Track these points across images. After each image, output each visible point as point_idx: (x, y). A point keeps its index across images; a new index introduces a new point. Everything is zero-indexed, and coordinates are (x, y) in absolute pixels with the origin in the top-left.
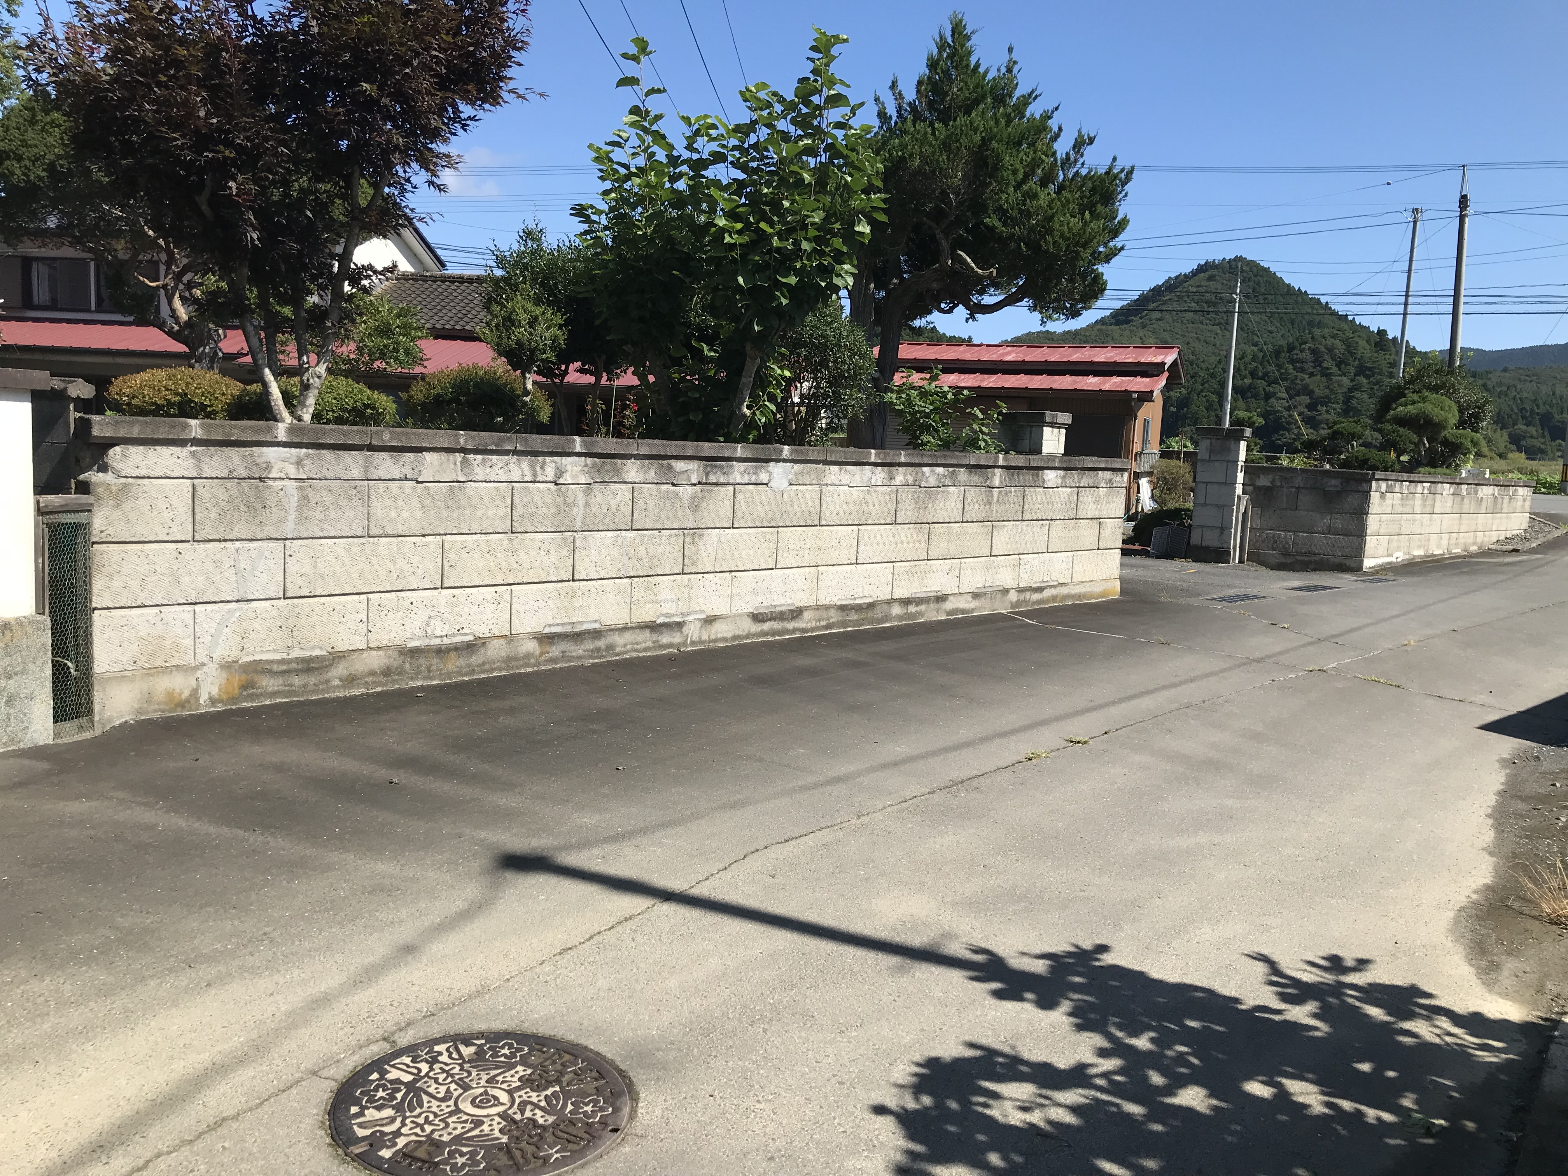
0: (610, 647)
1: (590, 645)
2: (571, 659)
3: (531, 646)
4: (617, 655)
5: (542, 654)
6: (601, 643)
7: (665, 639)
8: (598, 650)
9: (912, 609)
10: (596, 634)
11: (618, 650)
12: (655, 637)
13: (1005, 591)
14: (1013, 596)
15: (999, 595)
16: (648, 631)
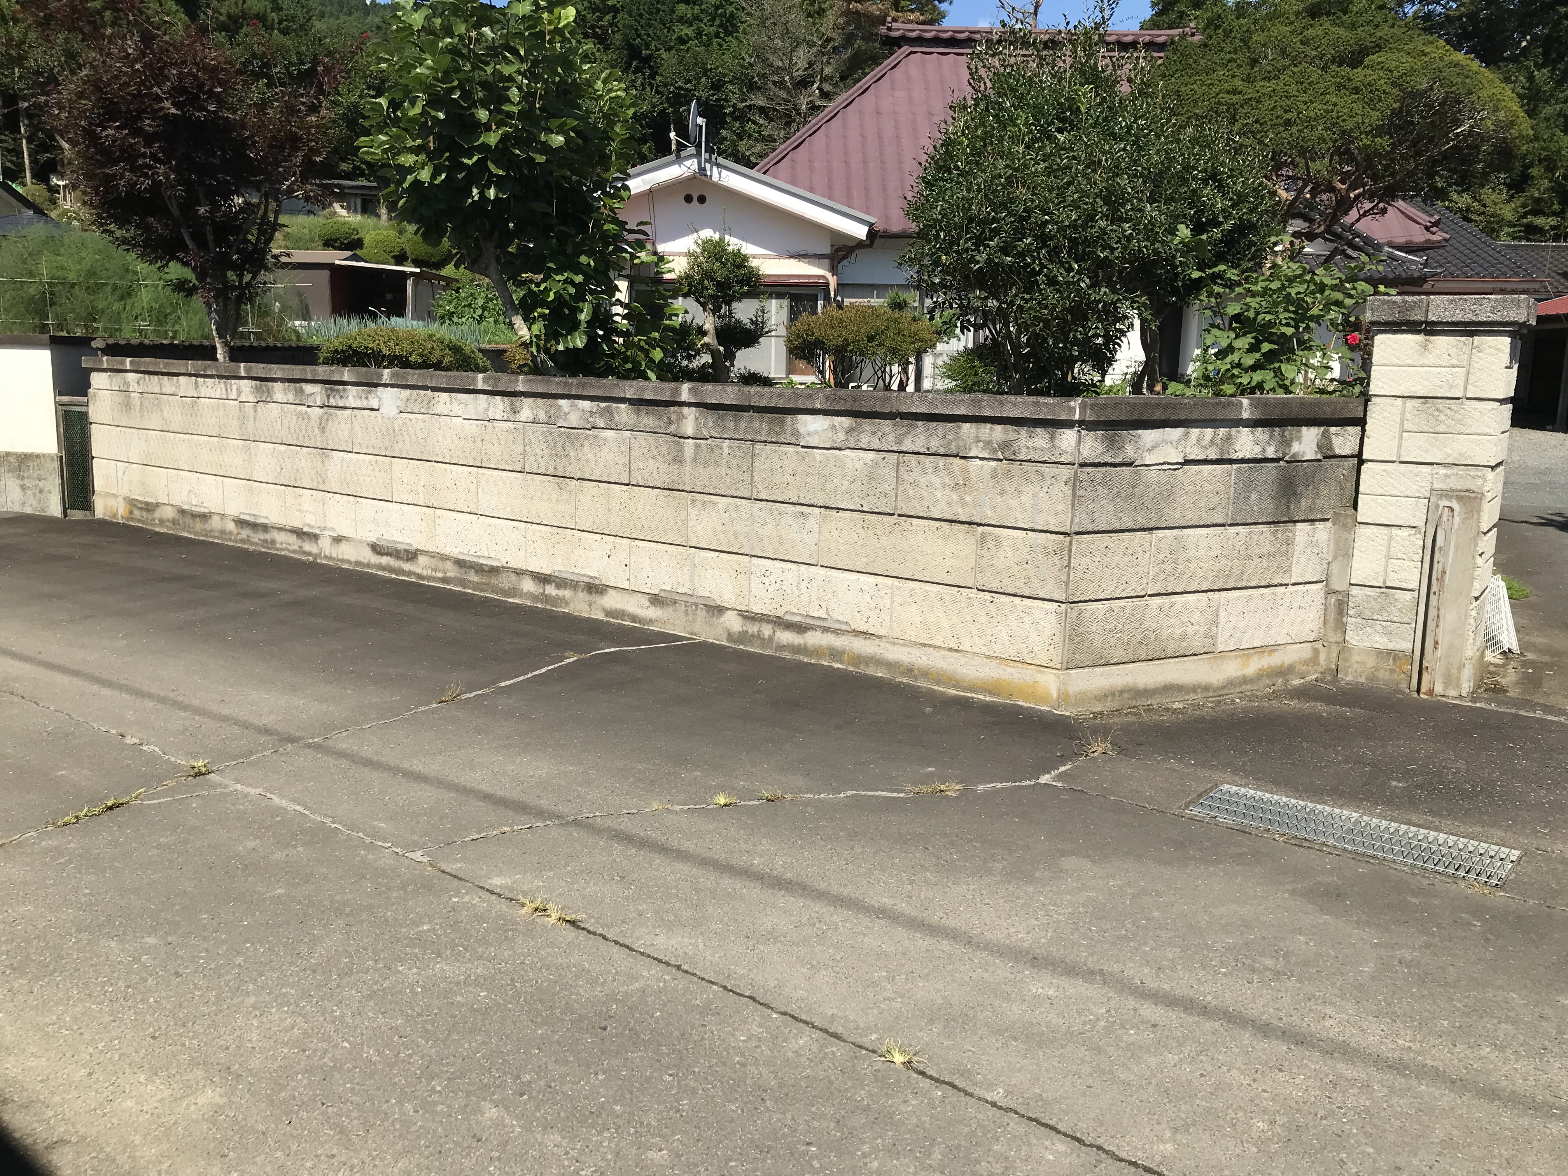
0: (273, 542)
1: (262, 536)
2: (252, 543)
3: (231, 526)
4: (277, 550)
5: (238, 534)
6: (268, 536)
7: (307, 547)
8: (265, 541)
9: (551, 590)
10: (265, 528)
11: (278, 546)
12: (299, 542)
13: (718, 610)
14: (733, 623)
15: (702, 613)
16: (295, 536)
